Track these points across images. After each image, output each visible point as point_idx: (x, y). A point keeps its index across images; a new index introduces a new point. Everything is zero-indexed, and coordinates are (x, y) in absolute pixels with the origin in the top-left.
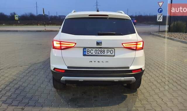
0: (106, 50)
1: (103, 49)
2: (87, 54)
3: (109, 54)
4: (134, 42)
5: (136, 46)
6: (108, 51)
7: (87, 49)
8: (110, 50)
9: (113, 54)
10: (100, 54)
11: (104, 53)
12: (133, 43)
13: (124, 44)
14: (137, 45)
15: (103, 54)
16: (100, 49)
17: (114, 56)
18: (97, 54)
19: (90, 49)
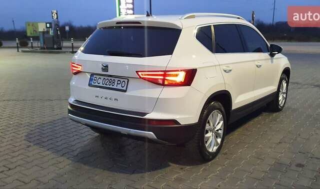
0: (116, 80)
1: (113, 79)
2: (93, 84)
3: (119, 87)
4: (161, 71)
5: (162, 77)
6: (119, 82)
7: (95, 76)
8: (122, 80)
9: (124, 88)
10: (108, 86)
11: (113, 84)
12: (158, 71)
13: (140, 73)
14: (165, 75)
15: (111, 86)
16: (109, 78)
17: (125, 91)
18: (104, 85)
19: (98, 77)
